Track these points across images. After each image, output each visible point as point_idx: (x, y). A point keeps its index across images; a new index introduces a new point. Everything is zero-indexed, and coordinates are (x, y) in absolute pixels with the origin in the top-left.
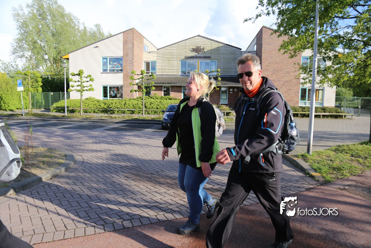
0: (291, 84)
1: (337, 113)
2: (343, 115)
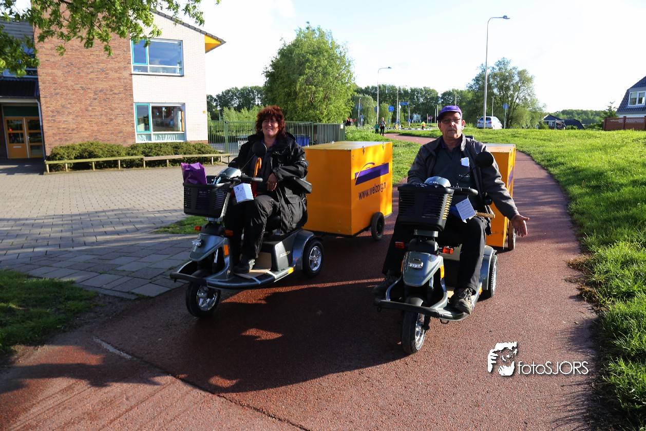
0: (113, 96)
1: (200, 153)
2: (211, 157)
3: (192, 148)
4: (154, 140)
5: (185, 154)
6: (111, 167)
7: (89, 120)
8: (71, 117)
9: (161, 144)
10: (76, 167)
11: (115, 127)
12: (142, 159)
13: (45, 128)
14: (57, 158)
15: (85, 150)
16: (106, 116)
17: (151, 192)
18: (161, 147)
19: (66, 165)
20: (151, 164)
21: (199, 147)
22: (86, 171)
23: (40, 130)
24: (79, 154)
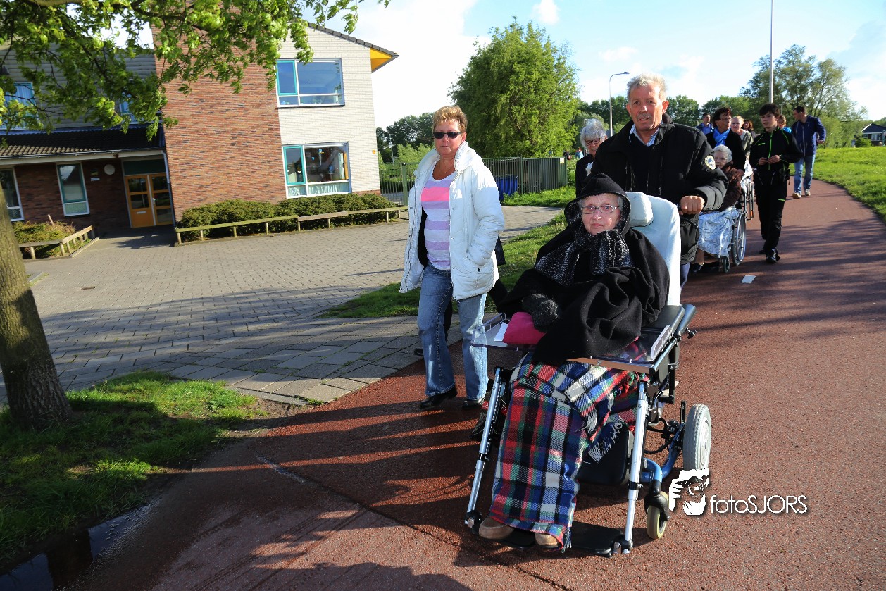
0: (256, 138)
1: (371, 208)
2: (386, 212)
3: (360, 201)
4: (310, 193)
5: (351, 209)
6: (257, 232)
7: (227, 172)
8: (205, 169)
9: (319, 199)
10: (214, 235)
11: (259, 180)
12: (296, 219)
13: (174, 186)
14: (190, 224)
15: (223, 212)
16: (247, 165)
17: (310, 263)
18: (319, 203)
19: (202, 232)
20: (308, 226)
21: (369, 200)
22: (225, 238)
23: (167, 189)
24: (216, 218)
